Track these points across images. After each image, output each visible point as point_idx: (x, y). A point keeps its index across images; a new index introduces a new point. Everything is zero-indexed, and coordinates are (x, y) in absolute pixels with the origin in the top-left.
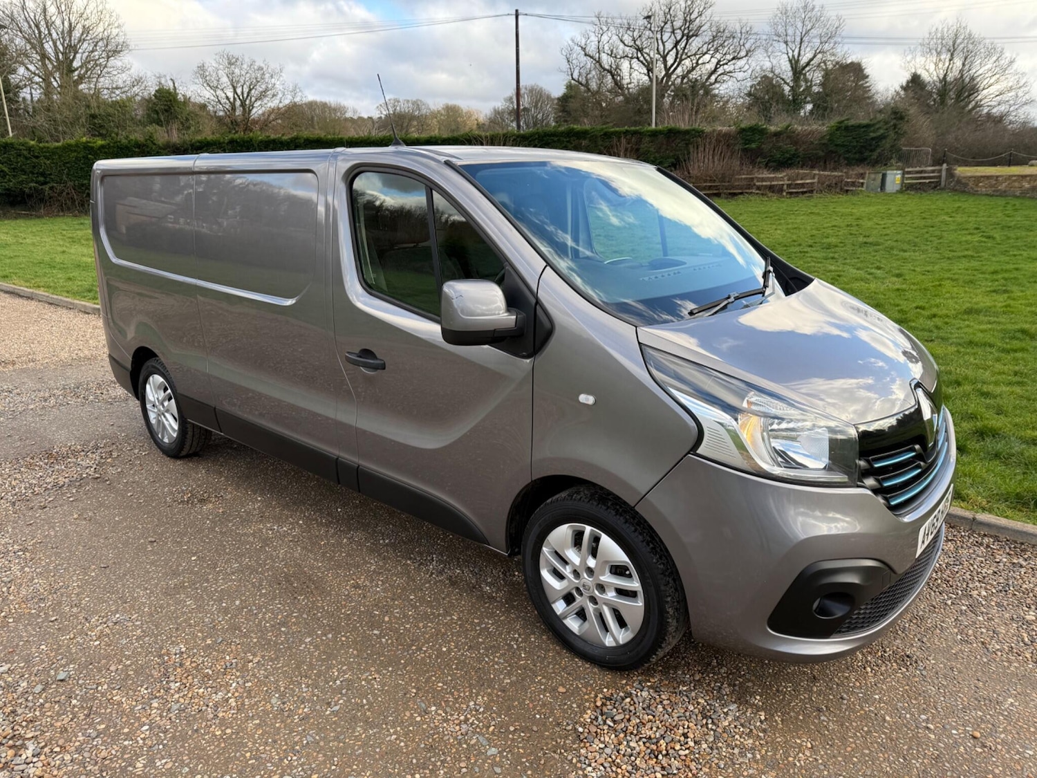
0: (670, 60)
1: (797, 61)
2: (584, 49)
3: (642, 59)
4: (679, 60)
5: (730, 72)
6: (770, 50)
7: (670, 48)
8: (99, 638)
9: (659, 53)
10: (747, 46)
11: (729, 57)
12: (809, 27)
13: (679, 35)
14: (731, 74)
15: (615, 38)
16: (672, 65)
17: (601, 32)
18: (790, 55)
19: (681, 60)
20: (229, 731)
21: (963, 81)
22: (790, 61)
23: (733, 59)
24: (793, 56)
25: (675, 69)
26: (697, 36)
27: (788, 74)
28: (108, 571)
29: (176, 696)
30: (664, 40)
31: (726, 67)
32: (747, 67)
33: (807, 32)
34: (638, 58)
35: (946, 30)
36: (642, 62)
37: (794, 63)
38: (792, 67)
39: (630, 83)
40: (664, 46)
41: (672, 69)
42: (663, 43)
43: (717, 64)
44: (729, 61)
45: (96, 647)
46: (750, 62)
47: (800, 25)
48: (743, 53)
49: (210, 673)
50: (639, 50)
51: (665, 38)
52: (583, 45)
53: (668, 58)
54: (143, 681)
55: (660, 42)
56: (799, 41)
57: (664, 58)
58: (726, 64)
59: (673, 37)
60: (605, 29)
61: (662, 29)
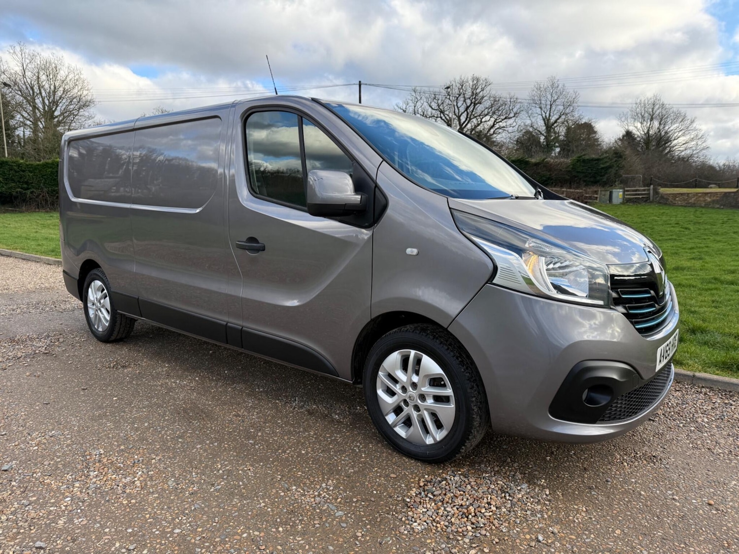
0: (463, 119)
1: (549, 120)
3: (444, 118)
4: (469, 119)
5: (504, 127)
6: (530, 112)
7: (463, 111)
8: (37, 445)
9: (455, 114)
10: (515, 110)
11: (502, 117)
12: (556, 98)
13: (469, 102)
15: (425, 104)
16: (464, 122)
17: (416, 100)
18: (544, 116)
19: (470, 119)
20: (133, 501)
21: (660, 134)
22: (544, 120)
23: (506, 118)
24: (546, 116)
25: (467, 125)
26: (480, 103)
27: (543, 128)
28: (49, 406)
29: (94, 480)
30: (459, 106)
31: (500, 123)
32: (515, 124)
33: (555, 101)
34: (441, 117)
35: (646, 102)
36: (444, 120)
37: (546, 121)
38: (545, 123)
40: (459, 110)
41: (465, 124)
42: (458, 108)
43: (495, 121)
44: (503, 120)
45: (34, 450)
46: (517, 121)
47: (549, 97)
48: (512, 115)
49: (122, 466)
50: (442, 112)
51: (459, 105)
52: (404, 109)
53: (461, 118)
54: (69, 471)
55: (456, 107)
56: (549, 107)
57: (459, 117)
58: (501, 122)
59: (464, 104)
60: (419, 98)
61: (457, 99)
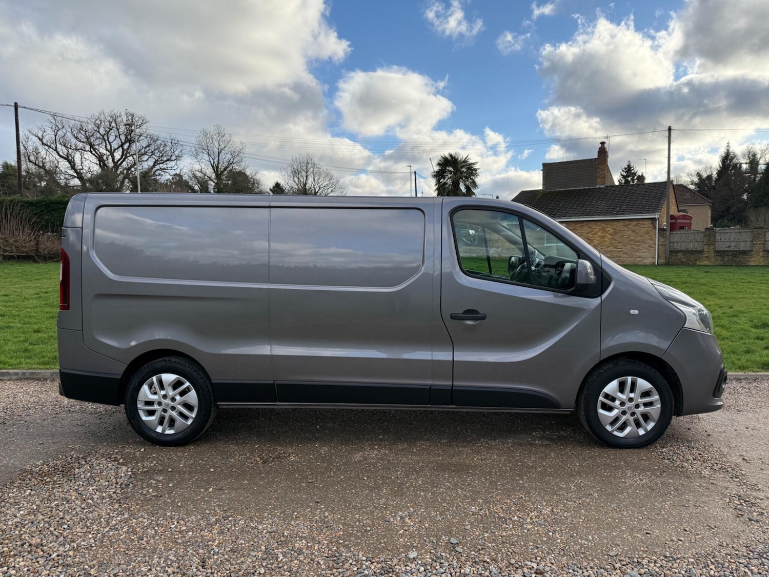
0: (118, 155)
1: (217, 167)
2: (41, 140)
3: (94, 152)
4: (124, 156)
5: (164, 169)
7: (116, 147)
9: (107, 149)
10: (177, 153)
11: (165, 159)
12: (223, 146)
14: (165, 170)
15: (69, 135)
16: (119, 160)
17: (57, 128)
18: (212, 162)
19: (126, 157)
22: (213, 166)
23: (167, 160)
24: (214, 163)
25: (122, 163)
26: (137, 141)
27: (213, 176)
30: (111, 141)
31: (161, 165)
32: (176, 167)
33: (222, 150)
34: (91, 152)
36: (94, 155)
37: (216, 168)
38: (214, 170)
39: (82, 169)
40: (111, 145)
41: (119, 162)
42: (110, 143)
43: (155, 162)
44: (164, 162)
46: (177, 164)
47: (217, 144)
48: (173, 158)
50: (91, 146)
51: (111, 139)
52: (41, 137)
53: (115, 154)
55: (107, 142)
56: (217, 154)
57: (112, 154)
58: (162, 163)
59: (118, 139)
60: (60, 127)
61: (108, 134)
